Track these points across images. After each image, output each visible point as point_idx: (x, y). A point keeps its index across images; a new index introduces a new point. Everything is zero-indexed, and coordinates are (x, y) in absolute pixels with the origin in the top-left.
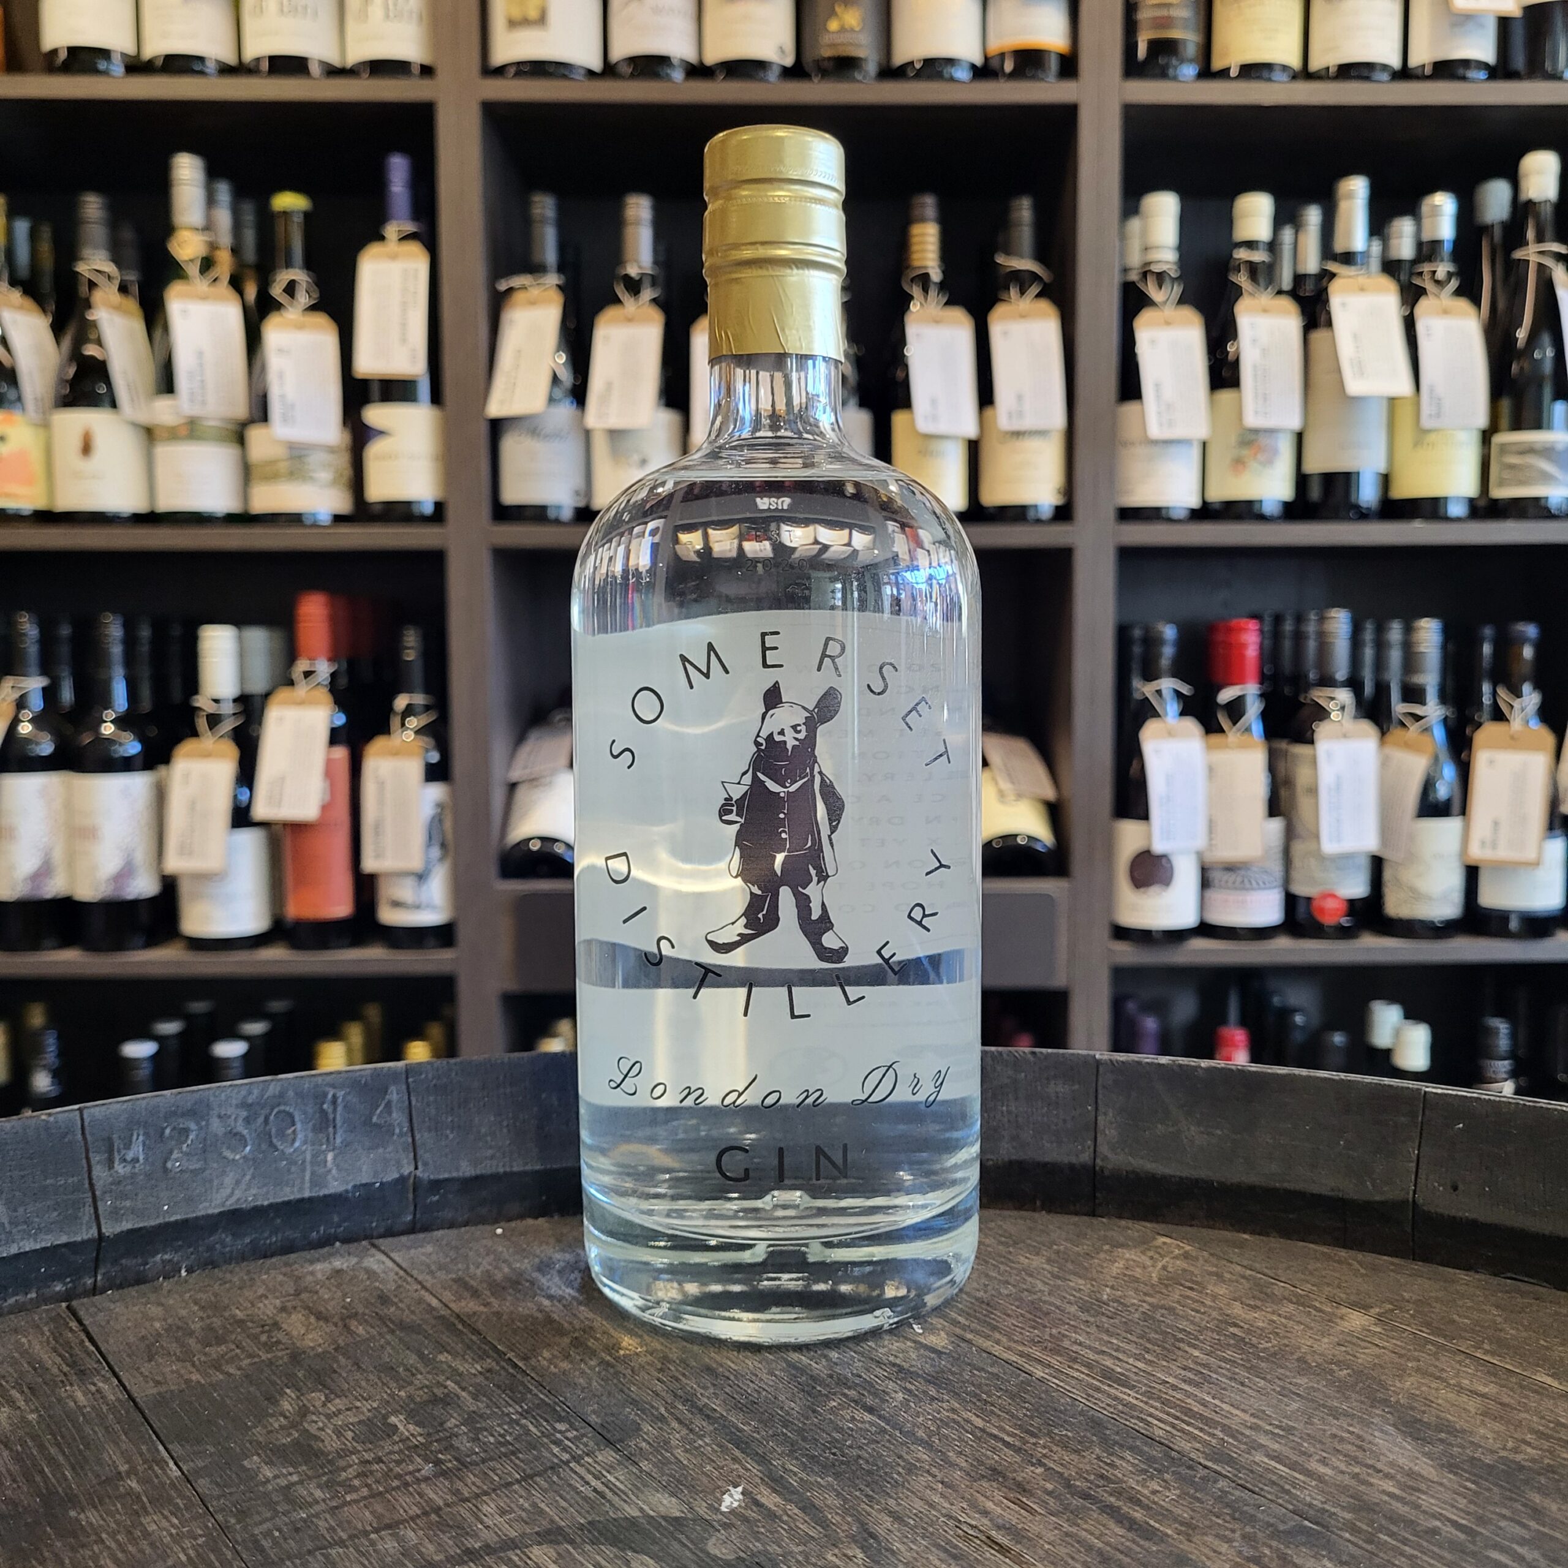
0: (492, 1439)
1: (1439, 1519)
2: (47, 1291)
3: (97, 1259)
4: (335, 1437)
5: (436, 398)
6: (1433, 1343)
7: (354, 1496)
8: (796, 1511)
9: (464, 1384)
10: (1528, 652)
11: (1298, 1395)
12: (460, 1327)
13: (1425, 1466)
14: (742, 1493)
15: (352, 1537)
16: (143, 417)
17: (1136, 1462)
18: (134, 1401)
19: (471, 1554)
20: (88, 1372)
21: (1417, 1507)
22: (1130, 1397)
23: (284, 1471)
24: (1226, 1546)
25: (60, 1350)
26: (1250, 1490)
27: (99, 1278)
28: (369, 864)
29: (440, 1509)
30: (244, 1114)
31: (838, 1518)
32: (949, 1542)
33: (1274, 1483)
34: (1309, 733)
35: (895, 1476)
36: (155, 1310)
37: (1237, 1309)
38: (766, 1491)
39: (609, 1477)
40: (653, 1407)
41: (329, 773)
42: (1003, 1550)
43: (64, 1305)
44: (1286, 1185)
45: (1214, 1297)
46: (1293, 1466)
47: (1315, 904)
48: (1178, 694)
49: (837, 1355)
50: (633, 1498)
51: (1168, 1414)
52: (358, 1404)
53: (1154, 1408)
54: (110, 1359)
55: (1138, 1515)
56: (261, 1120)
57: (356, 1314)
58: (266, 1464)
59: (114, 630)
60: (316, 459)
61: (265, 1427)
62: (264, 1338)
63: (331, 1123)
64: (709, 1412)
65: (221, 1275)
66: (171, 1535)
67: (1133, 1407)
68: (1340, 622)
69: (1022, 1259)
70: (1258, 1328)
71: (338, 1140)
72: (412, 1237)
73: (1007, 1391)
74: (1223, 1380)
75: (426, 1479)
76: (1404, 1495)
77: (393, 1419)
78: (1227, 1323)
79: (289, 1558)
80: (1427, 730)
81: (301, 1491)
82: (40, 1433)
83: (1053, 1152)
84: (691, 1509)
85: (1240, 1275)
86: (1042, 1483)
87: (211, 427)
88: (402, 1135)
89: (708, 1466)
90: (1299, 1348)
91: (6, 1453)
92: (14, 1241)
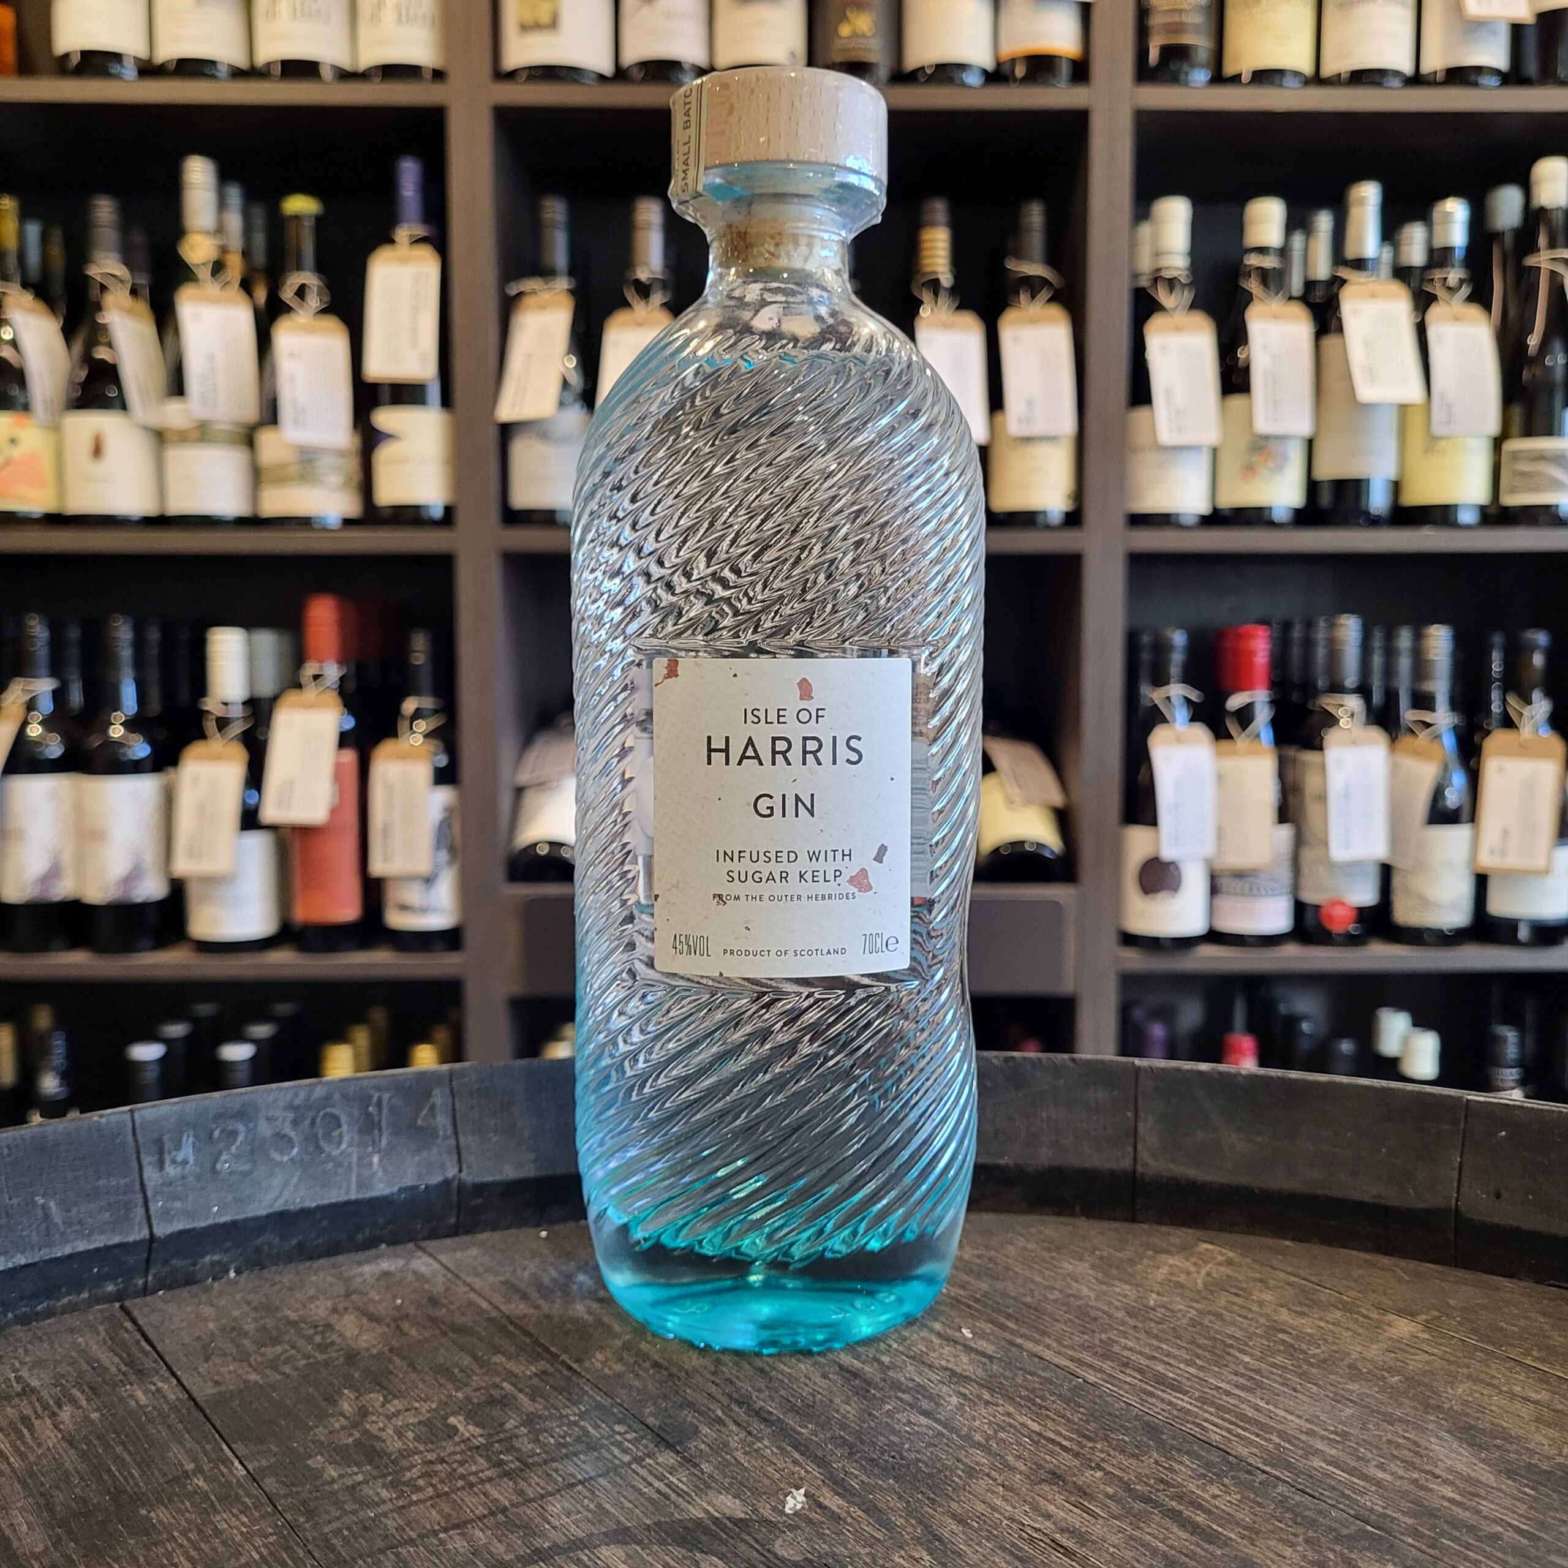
0: (552, 1441)
1: (1501, 1525)
2: (99, 1292)
3: (148, 1260)
4: (396, 1438)
5: (447, 401)
6: (1482, 1350)
7: (421, 1496)
8: (860, 1513)
9: (520, 1386)
10: (1538, 660)
11: (1351, 1401)
12: (511, 1328)
13: (1483, 1472)
14: (805, 1495)
15: (421, 1536)
16: (154, 420)
17: (1195, 1466)
18: (194, 1400)
19: (540, 1555)
20: (146, 1371)
21: (1478, 1512)
22: (1182, 1401)
23: (349, 1470)
24: (1290, 1550)
25: (118, 1351)
26: (1310, 1495)
27: (150, 1278)
28: (378, 867)
29: (506, 1509)
30: (291, 1116)
31: (902, 1520)
32: (1014, 1545)
33: (1334, 1488)
34: (1318, 740)
35: (956, 1479)
36: (207, 1311)
37: (1284, 1316)
38: (829, 1494)
39: (671, 1479)
40: (709, 1409)
41: (338, 776)
42: (1068, 1553)
43: (117, 1305)
44: (1328, 1192)
45: (1261, 1303)
46: (1351, 1472)
47: (1323, 911)
48: (1188, 701)
49: (888, 1359)
50: (698, 1500)
51: (1223, 1419)
52: (417, 1405)
53: (1208, 1413)
54: (167, 1359)
55: (1200, 1518)
56: (307, 1122)
57: (407, 1315)
58: (330, 1464)
59: (123, 633)
60: (326, 463)
61: (325, 1427)
62: (318, 1339)
63: (376, 1126)
64: (765, 1415)
65: (270, 1276)
66: (242, 1533)
67: (1188, 1412)
68: (1350, 628)
69: (1066, 1265)
70: (1307, 1334)
71: (384, 1143)
72: (457, 1239)
73: (1061, 1395)
74: (1276, 1385)
75: (490, 1480)
76: (1465, 1501)
77: (452, 1420)
78: (1275, 1329)
79: (361, 1557)
80: (1437, 737)
81: (367, 1490)
82: (104, 1432)
83: (1093, 1158)
84: (755, 1510)
85: (1285, 1281)
86: (1102, 1487)
87: (221, 431)
88: (446, 1138)
89: (769, 1469)
90: (1349, 1354)
91: (72, 1452)
92: (67, 1242)
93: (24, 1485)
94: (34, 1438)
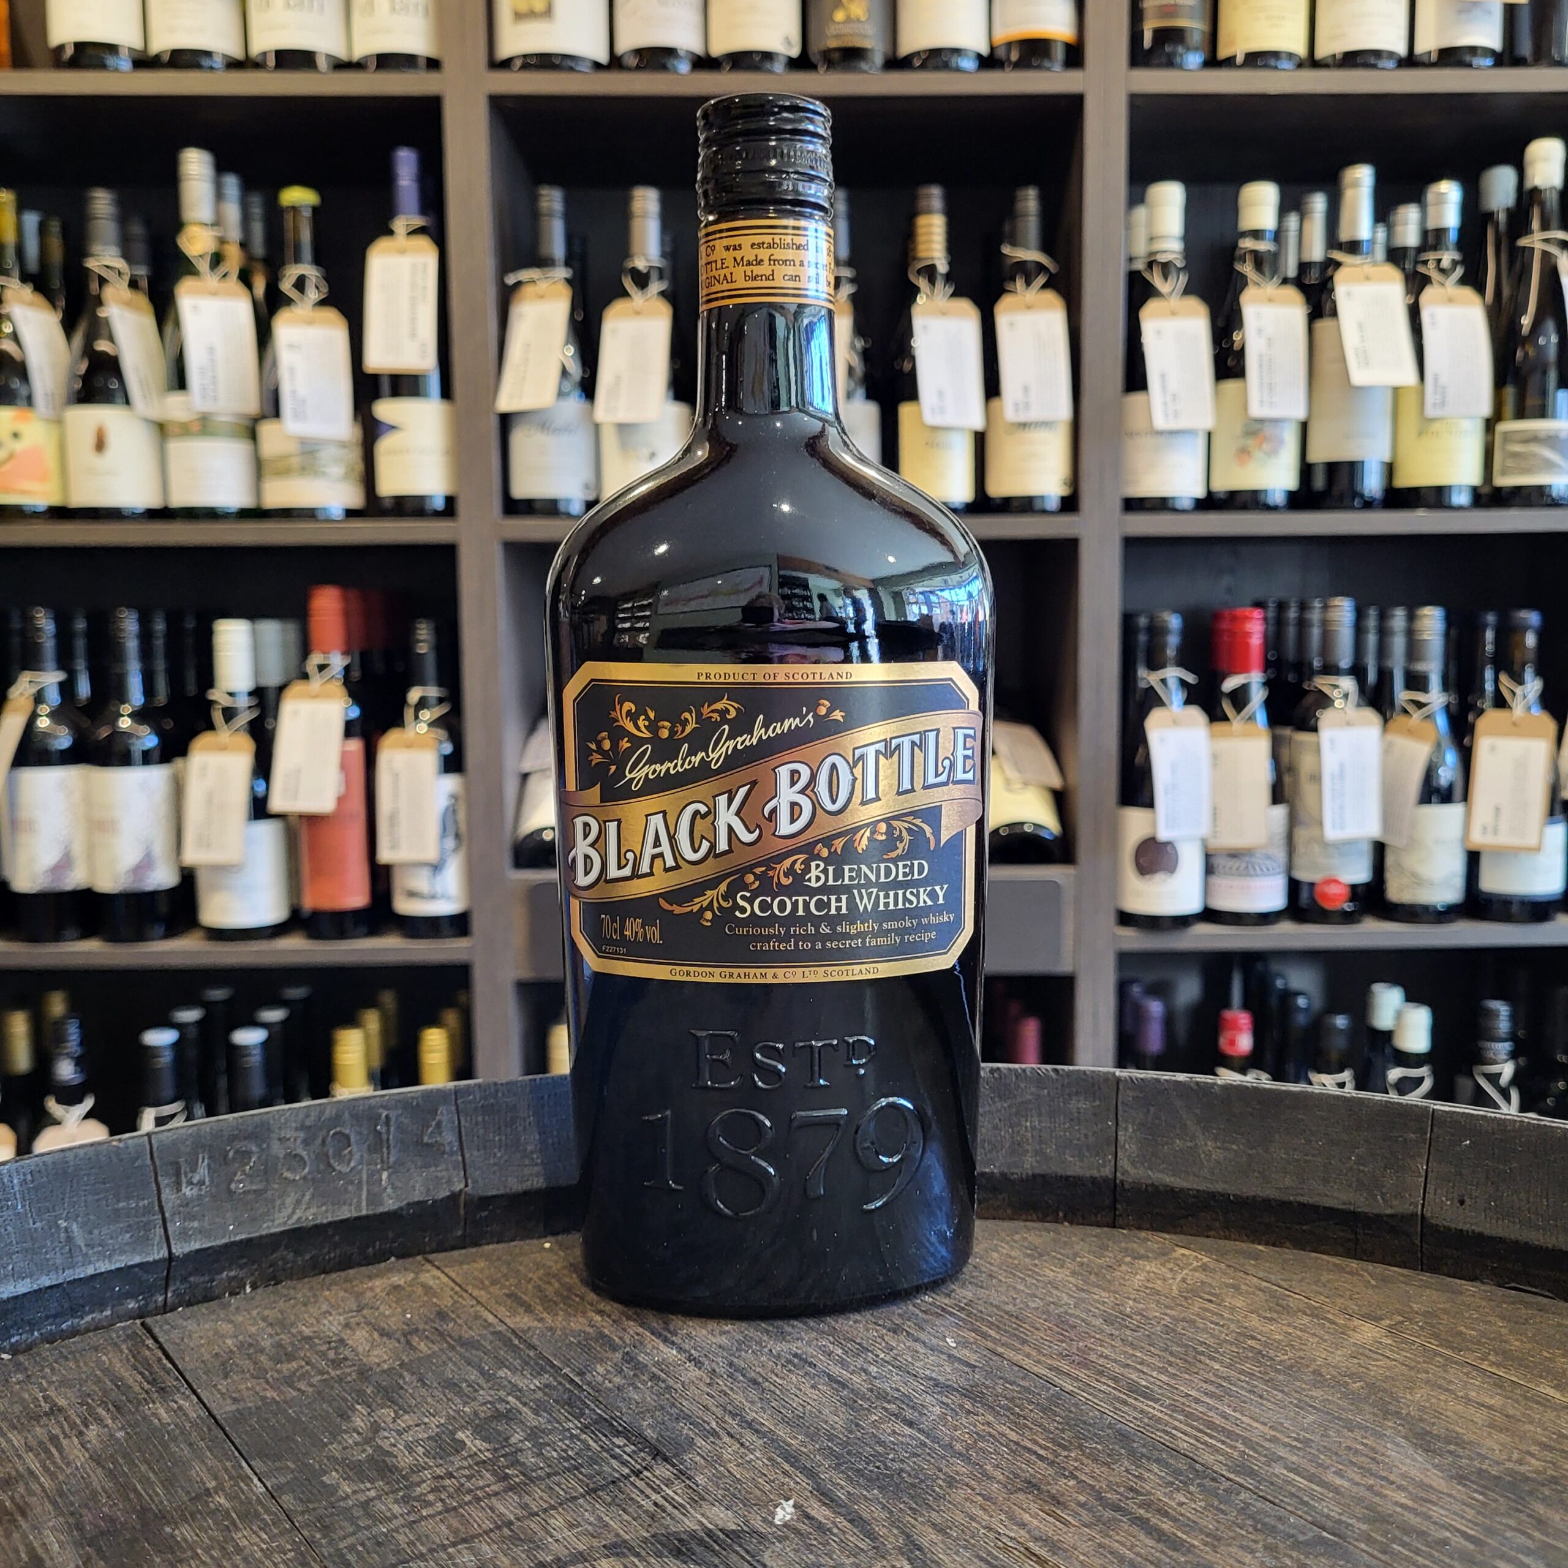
0: (555, 1454)
1: (1447, 1529)
2: (121, 1309)
3: (167, 1278)
4: (407, 1453)
5: (446, 392)
6: (1441, 1355)
7: (430, 1511)
8: (846, 1523)
9: (524, 1400)
10: (1531, 640)
11: (1314, 1407)
12: (516, 1342)
13: (1435, 1477)
14: (795, 1506)
15: (431, 1551)
16: (156, 414)
17: (1163, 1474)
18: (214, 1418)
20: (168, 1389)
21: (1428, 1518)
22: (1154, 1409)
23: (362, 1486)
24: (1250, 1556)
25: (140, 1368)
26: (1271, 1502)
27: (169, 1295)
28: (385, 855)
29: (511, 1523)
30: (302, 1135)
31: (885, 1530)
32: (989, 1553)
33: (1293, 1495)
34: (1313, 721)
35: (937, 1489)
36: (225, 1327)
37: (1254, 1322)
38: (816, 1505)
39: (668, 1491)
40: (704, 1421)
41: (344, 766)
42: (1040, 1561)
43: (139, 1322)
45: (1233, 1309)
46: (1311, 1478)
47: (1317, 889)
48: (1183, 683)
49: (876, 1369)
50: (692, 1511)
51: (1192, 1427)
52: (426, 1420)
53: (1178, 1421)
54: (188, 1376)
55: (1166, 1526)
56: (319, 1141)
57: (417, 1330)
58: (344, 1479)
59: (129, 625)
60: (327, 454)
61: (340, 1443)
62: (331, 1354)
63: (385, 1143)
64: (758, 1427)
65: (285, 1292)
66: (262, 1550)
67: (1159, 1420)
68: (1343, 610)
69: (1048, 1272)
70: (1274, 1340)
71: (392, 1159)
72: (463, 1251)
73: (1038, 1404)
74: (1244, 1393)
75: (496, 1494)
76: (1416, 1506)
77: (460, 1435)
78: (1244, 1335)
80: (1429, 717)
81: (379, 1506)
82: (128, 1450)
83: (1076, 1166)
84: (746, 1522)
85: (1256, 1287)
86: (1075, 1495)
87: (222, 422)
88: (452, 1153)
89: (760, 1480)
90: (1315, 1360)
91: (99, 1471)
92: (90, 1263)
93: (54, 1503)
94: (63, 1458)
